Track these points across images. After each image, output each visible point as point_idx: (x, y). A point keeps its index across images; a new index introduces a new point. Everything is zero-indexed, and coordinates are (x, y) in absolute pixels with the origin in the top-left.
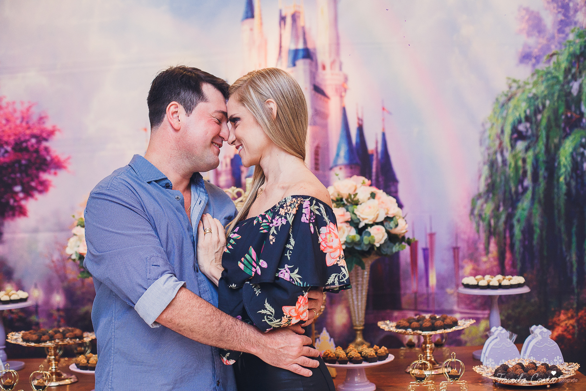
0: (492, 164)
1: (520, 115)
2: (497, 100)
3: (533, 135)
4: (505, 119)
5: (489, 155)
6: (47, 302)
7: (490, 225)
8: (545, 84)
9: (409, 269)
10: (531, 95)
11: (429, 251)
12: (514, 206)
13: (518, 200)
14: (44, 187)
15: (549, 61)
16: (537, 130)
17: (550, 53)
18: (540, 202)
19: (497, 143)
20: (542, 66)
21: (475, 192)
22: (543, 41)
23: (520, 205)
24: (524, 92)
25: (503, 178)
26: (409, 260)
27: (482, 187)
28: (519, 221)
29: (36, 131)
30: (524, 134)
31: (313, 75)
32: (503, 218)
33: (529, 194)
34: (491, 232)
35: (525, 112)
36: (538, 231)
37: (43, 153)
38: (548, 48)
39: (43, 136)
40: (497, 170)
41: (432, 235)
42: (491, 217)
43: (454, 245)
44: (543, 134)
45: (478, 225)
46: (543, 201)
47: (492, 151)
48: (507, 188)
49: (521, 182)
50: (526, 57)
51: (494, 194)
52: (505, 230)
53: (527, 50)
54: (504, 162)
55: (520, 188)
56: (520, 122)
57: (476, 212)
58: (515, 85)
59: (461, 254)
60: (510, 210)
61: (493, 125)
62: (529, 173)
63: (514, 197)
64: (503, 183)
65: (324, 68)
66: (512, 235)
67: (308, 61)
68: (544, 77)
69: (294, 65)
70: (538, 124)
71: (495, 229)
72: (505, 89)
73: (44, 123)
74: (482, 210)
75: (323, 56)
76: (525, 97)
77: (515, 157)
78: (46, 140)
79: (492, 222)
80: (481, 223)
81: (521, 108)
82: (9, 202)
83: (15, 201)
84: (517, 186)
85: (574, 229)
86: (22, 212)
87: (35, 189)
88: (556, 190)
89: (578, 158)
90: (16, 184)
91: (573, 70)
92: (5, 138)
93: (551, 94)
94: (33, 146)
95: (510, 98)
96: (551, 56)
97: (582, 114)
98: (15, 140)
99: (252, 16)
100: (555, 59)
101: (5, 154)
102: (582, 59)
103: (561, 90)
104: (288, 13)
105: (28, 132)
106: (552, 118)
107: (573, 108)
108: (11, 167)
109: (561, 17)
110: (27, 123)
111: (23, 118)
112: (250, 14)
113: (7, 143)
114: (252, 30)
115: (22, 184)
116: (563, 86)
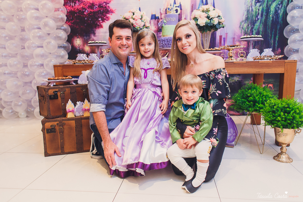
0: (248, 11)
3: (263, 1)
5: (247, 8)
9: (219, 44)
11: (226, 39)
12: (254, 25)
13: (255, 23)
14: (108, 18)
18: (263, 23)
19: (250, 3)
21: (242, 20)
23: (256, 24)
25: (251, 15)
26: (219, 42)
27: (244, 19)
28: (255, 30)
30: (260, 1)
32: (250, 29)
33: (259, 20)
36: (261, 33)
37: (108, 8)
40: (249, 13)
41: (227, 34)
42: (246, 28)
43: (233, 37)
44: (266, 1)
45: (242, 31)
46: (264, 23)
47: (248, 6)
48: (252, 19)
49: (257, 16)
51: (248, 21)
52: (250, 33)
54: (252, 10)
55: (256, 18)
57: (241, 27)
59: (235, 40)
60: (252, 26)
62: (260, 14)
63: (254, 21)
64: (251, 17)
71: (247, 32)
74: (243, 26)
77: (256, 8)
78: (108, 4)
79: (246, 30)
80: (242, 30)
82: (97, 23)
83: (99, 23)
84: (255, 19)
85: (273, 32)
86: (102, 27)
87: (105, 19)
88: (268, 20)
89: (277, 9)
90: (99, 18)
92: (96, 3)
94: (104, 5)
98: (99, 4)
101: (96, 8)
105: (103, 1)
108: (98, 12)
113: (96, 5)
115: (101, 18)
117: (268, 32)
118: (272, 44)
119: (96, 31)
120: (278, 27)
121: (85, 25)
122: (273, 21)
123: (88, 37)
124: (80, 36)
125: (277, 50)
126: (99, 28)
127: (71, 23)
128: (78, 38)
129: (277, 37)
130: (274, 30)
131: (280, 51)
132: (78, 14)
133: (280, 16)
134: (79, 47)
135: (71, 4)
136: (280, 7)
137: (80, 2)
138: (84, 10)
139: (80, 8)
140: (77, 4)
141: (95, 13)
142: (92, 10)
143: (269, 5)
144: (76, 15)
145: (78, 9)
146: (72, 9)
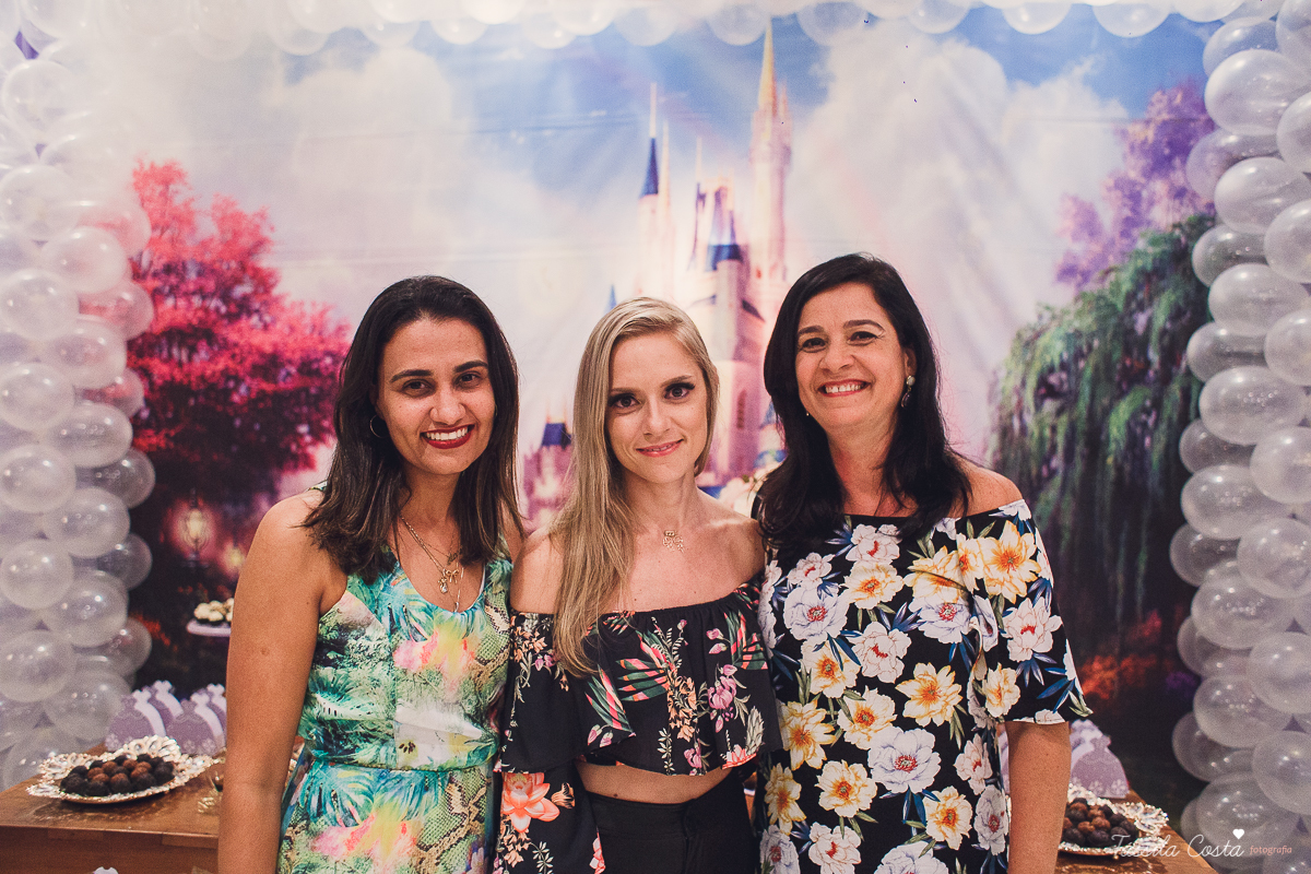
0: (1005, 432)
1: (1052, 361)
2: (1019, 336)
3: (1070, 392)
4: (1029, 365)
5: (1001, 418)
8: (1094, 314)
10: (1071, 331)
15: (1102, 279)
16: (1077, 385)
17: (1106, 267)
18: (1073, 493)
19: (1015, 400)
20: (1092, 287)
22: (1096, 248)
24: (1060, 326)
25: (1019, 454)
29: (332, 347)
30: (1057, 390)
31: (742, 285)
33: (1058, 480)
35: (1061, 356)
36: (1067, 535)
38: (1103, 257)
40: (1011, 441)
44: (1086, 390)
47: (1005, 413)
49: (1047, 460)
50: (1068, 272)
53: (1071, 262)
54: (1024, 430)
56: (1051, 370)
58: (1047, 315)
61: (1009, 373)
62: (1060, 448)
63: (1035, 484)
64: (1019, 460)
65: (759, 275)
67: (735, 264)
68: (1095, 303)
69: (715, 268)
70: (1079, 375)
72: (1032, 319)
73: (344, 335)
75: (759, 258)
76: (1062, 333)
77: (1040, 423)
81: (1055, 348)
82: (288, 449)
83: (299, 446)
84: (1039, 468)
85: (1123, 537)
86: (308, 463)
88: (1099, 477)
89: (1138, 430)
90: (301, 423)
91: (1141, 296)
92: (288, 355)
93: (1102, 331)
94: (327, 368)
95: (1038, 335)
96: (1107, 272)
97: (1148, 363)
98: (302, 358)
99: (656, 192)
100: (1112, 276)
101: (288, 378)
102: (1154, 279)
103: (1118, 325)
104: (710, 189)
105: (321, 347)
106: (1102, 366)
107: (1135, 353)
108: (294, 396)
109: (1127, 212)
110: (320, 334)
111: (314, 327)
112: (652, 188)
113: (290, 362)
114: (653, 211)
115: (310, 423)
116: (1122, 319)
117: (1100, 538)
118: (1121, 592)
119: (280, 480)
120: (1146, 514)
121: (234, 449)
122: (1119, 481)
123: (242, 508)
124: (205, 501)
125: (1144, 620)
126: (296, 468)
127: (167, 436)
128: (195, 506)
129: (1143, 558)
130: (1126, 525)
131: (1158, 623)
132: (201, 399)
133: (1151, 465)
134: (197, 552)
135: (175, 352)
136: (1151, 421)
137: (216, 348)
138: (231, 384)
139: (214, 373)
140: (203, 354)
141: (280, 398)
142: (268, 387)
143: (1099, 409)
144: (192, 402)
145: (202, 378)
146: (178, 375)
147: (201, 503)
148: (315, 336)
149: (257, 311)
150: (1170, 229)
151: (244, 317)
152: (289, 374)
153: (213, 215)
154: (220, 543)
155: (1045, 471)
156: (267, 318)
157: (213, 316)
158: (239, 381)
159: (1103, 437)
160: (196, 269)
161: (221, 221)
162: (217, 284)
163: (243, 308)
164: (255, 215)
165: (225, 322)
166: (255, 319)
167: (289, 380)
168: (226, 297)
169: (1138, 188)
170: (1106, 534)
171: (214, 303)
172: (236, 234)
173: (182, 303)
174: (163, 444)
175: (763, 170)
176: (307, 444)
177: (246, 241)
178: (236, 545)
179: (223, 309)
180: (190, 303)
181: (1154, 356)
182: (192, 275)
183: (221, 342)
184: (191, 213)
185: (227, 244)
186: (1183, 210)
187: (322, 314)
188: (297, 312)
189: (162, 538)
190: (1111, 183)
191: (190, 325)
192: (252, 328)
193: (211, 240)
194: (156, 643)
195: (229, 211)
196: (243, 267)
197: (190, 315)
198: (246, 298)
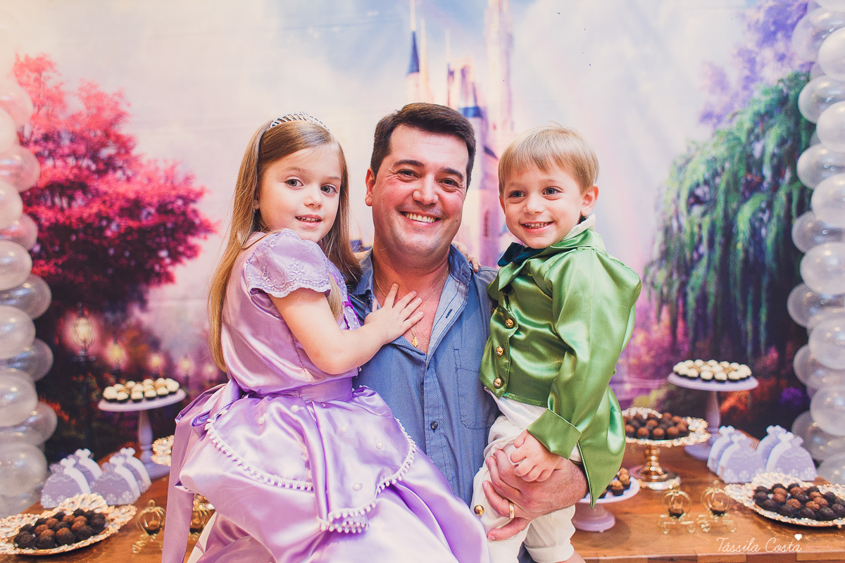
0: (667, 230)
1: (698, 179)
2: (675, 163)
3: (711, 200)
4: (681, 183)
5: (664, 221)
6: (198, 374)
7: (662, 293)
8: (726, 145)
10: (710, 158)
12: (688, 274)
13: (693, 268)
14: (193, 252)
15: (731, 121)
16: (716, 195)
17: (733, 112)
18: (715, 269)
19: (673, 208)
20: (724, 127)
21: (648, 260)
22: (726, 99)
23: (694, 272)
24: (702, 154)
25: (678, 245)
27: (656, 253)
28: (693, 289)
29: (182, 192)
30: (702, 200)
31: (483, 136)
32: (676, 286)
33: (704, 261)
34: (663, 301)
35: (704, 176)
36: (712, 299)
37: (191, 216)
38: (731, 106)
39: (190, 198)
40: (672, 236)
42: (664, 284)
44: (721, 198)
45: (650, 293)
46: (718, 268)
47: (667, 216)
48: (682, 256)
49: (696, 248)
50: (707, 116)
51: (667, 261)
52: (678, 299)
53: (709, 109)
54: (680, 228)
56: (698, 185)
57: (649, 280)
58: (693, 147)
60: (683, 278)
61: (669, 189)
62: (705, 239)
63: (689, 264)
64: (677, 250)
65: (495, 127)
66: (685, 304)
67: (478, 119)
68: (726, 137)
70: (716, 188)
71: (667, 297)
73: (191, 183)
74: (654, 276)
75: (494, 116)
76: (704, 159)
77: (691, 223)
78: (194, 201)
79: (665, 290)
80: (653, 291)
81: (699, 171)
82: (152, 269)
83: (161, 266)
84: (692, 253)
85: (750, 298)
86: (169, 278)
87: (183, 254)
88: (732, 257)
89: (757, 224)
90: (161, 249)
91: (758, 130)
92: (148, 199)
93: (732, 157)
94: (179, 207)
95: (688, 161)
96: (734, 115)
97: (763, 178)
98: (159, 202)
99: (418, 70)
100: (738, 118)
101: (148, 216)
102: (766, 118)
103: (742, 152)
104: (457, 68)
105: (174, 193)
106: (731, 181)
107: (754, 171)
108: (155, 230)
109: (747, 73)
110: (172, 183)
111: (167, 178)
112: (415, 68)
113: (150, 204)
114: (417, 85)
115: (168, 249)
116: (744, 148)
117: (735, 298)
118: (750, 335)
119: (147, 292)
120: (765, 281)
121: (110, 271)
122: (746, 260)
123: (119, 315)
124: (90, 311)
125: (765, 354)
126: (159, 282)
127: (56, 264)
128: (82, 315)
129: (764, 311)
130: (751, 290)
131: (773, 355)
132: (81, 235)
133: (766, 248)
134: (86, 350)
135: (57, 200)
136: (765, 217)
137: (90, 196)
138: (104, 223)
139: (90, 215)
140: (79, 202)
141: (143, 231)
142: (132, 223)
143: (730, 211)
144: (74, 238)
145: (81, 219)
146: (61, 218)
147: (86, 313)
148: (169, 184)
149: (121, 168)
150: (776, 83)
151: (111, 172)
152: (149, 214)
153: (80, 95)
154: (103, 342)
155: (695, 256)
156: (129, 173)
157: (86, 173)
158: (110, 220)
159: (734, 231)
160: (70, 136)
161: (87, 100)
162: (87, 148)
163: (108, 166)
164: (115, 94)
165: (96, 176)
166: (119, 174)
167: (150, 218)
168: (95, 158)
169: (753, 55)
170: (738, 296)
171: (85, 163)
172: (100, 109)
173: (59, 163)
174: (53, 270)
175: (494, 52)
176: (167, 265)
177: (108, 115)
178: (116, 342)
179: (93, 167)
180: (66, 163)
181: (767, 172)
182: (66, 142)
183: (94, 191)
184: (61, 94)
185: (94, 117)
186: (784, 69)
187: (173, 168)
188: (152, 167)
189: (57, 341)
190: (735, 52)
191: (67, 180)
192: (118, 180)
193: (80, 114)
194: (60, 419)
195: (93, 92)
196: (107, 135)
197: (67, 172)
198: (110, 158)
